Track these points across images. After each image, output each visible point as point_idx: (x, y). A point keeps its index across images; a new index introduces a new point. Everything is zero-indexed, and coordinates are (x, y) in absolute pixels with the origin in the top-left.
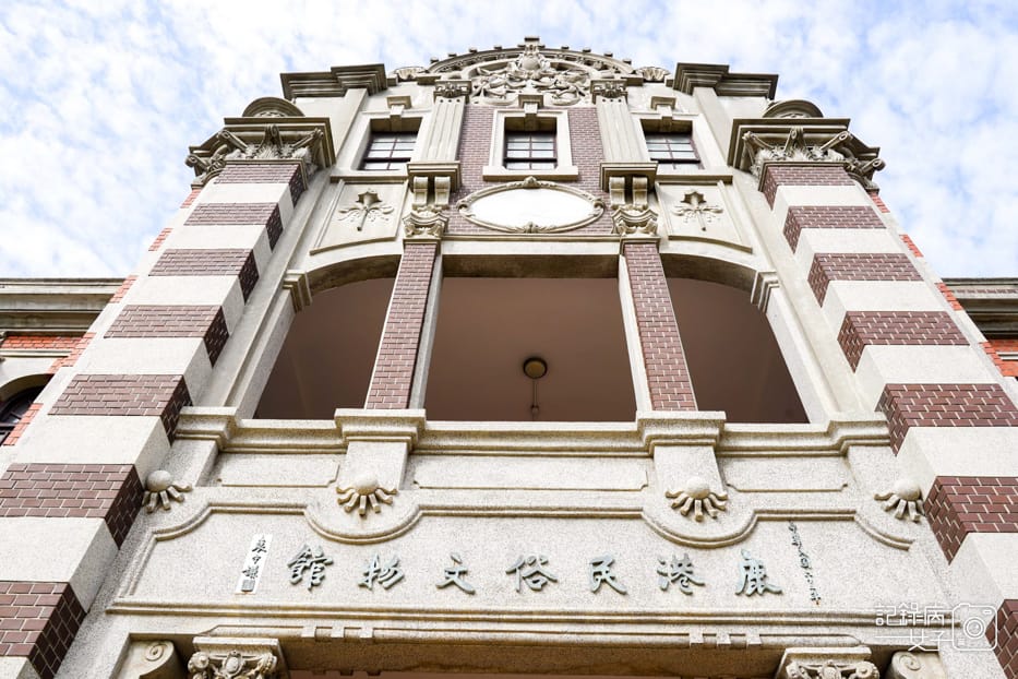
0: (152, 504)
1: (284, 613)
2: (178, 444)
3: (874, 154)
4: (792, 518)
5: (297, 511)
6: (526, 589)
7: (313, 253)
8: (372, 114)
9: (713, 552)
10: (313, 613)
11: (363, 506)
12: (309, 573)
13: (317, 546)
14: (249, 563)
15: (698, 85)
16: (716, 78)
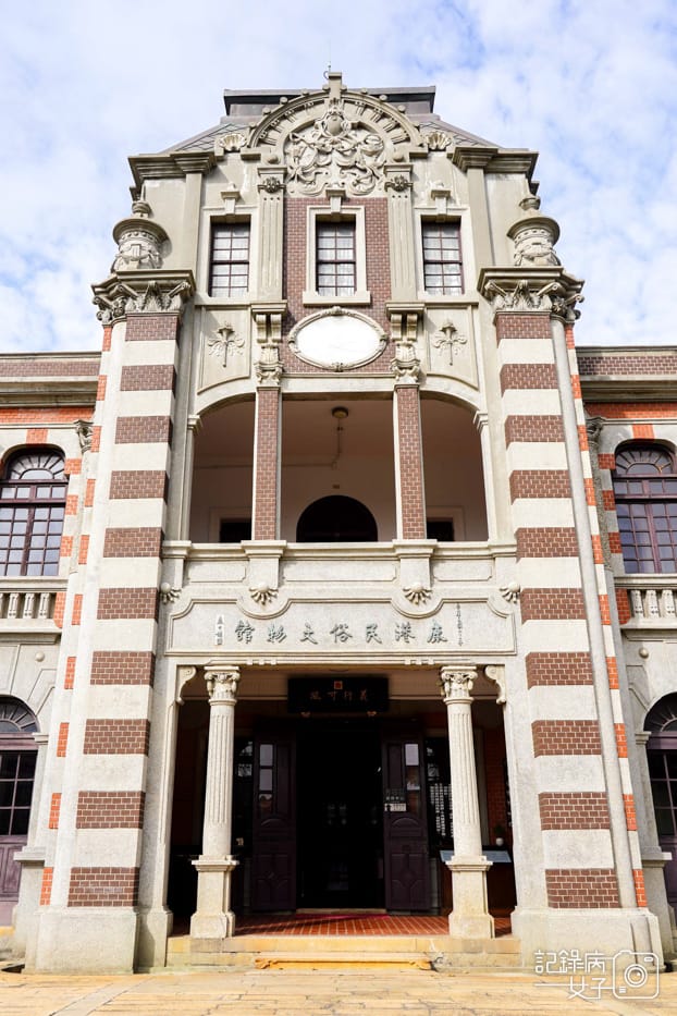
0: (165, 600)
1: (239, 655)
2: (165, 561)
3: (579, 287)
4: (458, 602)
5: (233, 602)
6: (339, 640)
7: (199, 394)
8: (211, 210)
9: (421, 621)
10: (250, 655)
11: (263, 600)
12: (245, 635)
13: (245, 619)
14: (217, 630)
15: (471, 167)
16: (487, 160)
